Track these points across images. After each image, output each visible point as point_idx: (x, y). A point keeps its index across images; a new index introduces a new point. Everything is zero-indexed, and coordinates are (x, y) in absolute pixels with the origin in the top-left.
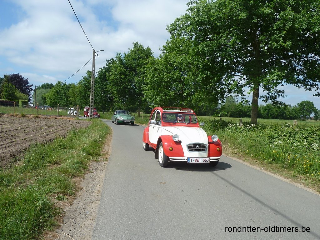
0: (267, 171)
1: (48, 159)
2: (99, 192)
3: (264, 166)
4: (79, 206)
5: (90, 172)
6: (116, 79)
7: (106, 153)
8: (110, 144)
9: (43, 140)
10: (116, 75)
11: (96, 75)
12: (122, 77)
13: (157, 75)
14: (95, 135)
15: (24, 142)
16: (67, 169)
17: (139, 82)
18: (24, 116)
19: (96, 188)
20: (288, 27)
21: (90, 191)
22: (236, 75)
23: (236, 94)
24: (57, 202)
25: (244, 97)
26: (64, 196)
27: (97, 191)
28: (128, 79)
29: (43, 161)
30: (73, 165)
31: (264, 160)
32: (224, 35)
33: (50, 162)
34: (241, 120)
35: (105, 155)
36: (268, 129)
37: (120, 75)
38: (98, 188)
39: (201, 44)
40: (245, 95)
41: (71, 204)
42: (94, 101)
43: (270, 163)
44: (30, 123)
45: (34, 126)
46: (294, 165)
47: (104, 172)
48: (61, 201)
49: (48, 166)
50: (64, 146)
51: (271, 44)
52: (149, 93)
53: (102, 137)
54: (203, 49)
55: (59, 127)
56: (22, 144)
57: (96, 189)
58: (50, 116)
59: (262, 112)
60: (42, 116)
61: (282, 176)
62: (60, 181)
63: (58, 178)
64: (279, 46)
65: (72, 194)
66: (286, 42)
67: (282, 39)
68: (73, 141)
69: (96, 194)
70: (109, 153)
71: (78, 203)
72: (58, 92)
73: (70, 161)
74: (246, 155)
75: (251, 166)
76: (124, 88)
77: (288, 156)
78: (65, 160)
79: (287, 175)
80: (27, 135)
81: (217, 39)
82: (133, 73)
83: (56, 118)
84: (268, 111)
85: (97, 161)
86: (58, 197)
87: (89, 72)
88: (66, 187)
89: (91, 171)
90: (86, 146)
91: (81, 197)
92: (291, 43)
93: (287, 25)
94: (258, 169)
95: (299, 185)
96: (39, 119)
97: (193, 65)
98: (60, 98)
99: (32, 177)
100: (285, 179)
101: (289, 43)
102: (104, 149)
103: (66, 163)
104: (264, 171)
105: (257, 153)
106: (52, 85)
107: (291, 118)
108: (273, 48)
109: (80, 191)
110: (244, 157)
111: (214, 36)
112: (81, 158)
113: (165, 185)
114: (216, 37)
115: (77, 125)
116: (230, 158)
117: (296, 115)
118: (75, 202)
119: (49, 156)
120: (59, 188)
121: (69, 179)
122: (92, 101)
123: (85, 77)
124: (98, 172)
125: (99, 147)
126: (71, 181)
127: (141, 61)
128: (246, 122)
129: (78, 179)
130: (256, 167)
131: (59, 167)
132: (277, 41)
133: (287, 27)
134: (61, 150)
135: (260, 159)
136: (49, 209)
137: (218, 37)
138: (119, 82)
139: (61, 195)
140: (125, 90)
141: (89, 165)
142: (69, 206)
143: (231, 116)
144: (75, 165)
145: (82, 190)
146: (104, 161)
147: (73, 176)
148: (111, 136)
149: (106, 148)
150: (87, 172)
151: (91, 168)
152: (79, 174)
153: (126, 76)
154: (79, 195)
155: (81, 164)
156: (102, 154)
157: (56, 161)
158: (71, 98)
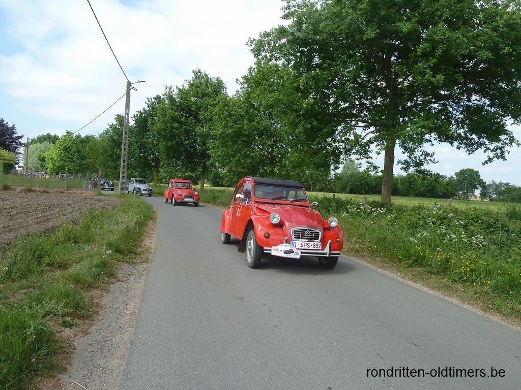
0: (405, 279)
1: (47, 259)
2: (133, 313)
3: (400, 271)
4: (100, 336)
5: (119, 280)
6: (164, 130)
7: (146, 250)
8: (153, 235)
9: (40, 228)
10: (164, 122)
11: (132, 123)
12: (173, 128)
13: (232, 124)
14: (128, 220)
15: (7, 231)
16: (79, 275)
17: (202, 135)
18: (6, 188)
19: (129, 306)
20: (440, 53)
21: (118, 311)
22: (359, 127)
23: (358, 156)
24: (61, 330)
25: (370, 160)
26: (75, 321)
27: (129, 312)
28: (185, 129)
29: (39, 262)
30: (91, 270)
31: (400, 261)
33: (51, 265)
34: (365, 199)
35: (144, 254)
36: (408, 213)
37: (172, 123)
38: (131, 306)
39: (305, 74)
40: (372, 158)
41: (86, 333)
42: (128, 164)
43: (410, 266)
44: (17, 199)
45: (24, 204)
46: (447, 268)
47: (142, 281)
48: (68, 329)
49: (47, 271)
50: (75, 238)
52: (219, 153)
53: (141, 224)
54: (307, 84)
55: (67, 206)
57: (128, 309)
58: (53, 188)
59: (399, 185)
61: (428, 286)
62: (67, 295)
63: (63, 290)
64: (425, 82)
65: (88, 317)
66: (436, 75)
67: (431, 71)
69: (127, 317)
70: (151, 251)
71: (97, 331)
72: (66, 149)
73: (85, 263)
74: (373, 254)
75: (380, 270)
76: (177, 143)
77: (438, 254)
78: (78, 261)
79: (436, 285)
80: (11, 219)
82: (192, 120)
83: (62, 193)
84: (410, 185)
85: (133, 263)
86: (64, 321)
87: (119, 116)
88: (77, 306)
90: (113, 238)
91: (102, 321)
92: (443, 77)
93: (438, 50)
94: (392, 275)
95: (454, 300)
96: (33, 194)
97: (289, 109)
99: (19, 290)
100: (432, 291)
101: (440, 77)
102: (143, 244)
103: (78, 266)
104: (400, 279)
105: (390, 250)
106: (56, 137)
107: (445, 196)
108: (416, 84)
109: (101, 312)
110: (370, 257)
111: (326, 63)
112: (105, 258)
113: (242, 301)
114: (329, 64)
115: (97, 205)
116: (348, 258)
117: (453, 190)
118: (93, 329)
119: (49, 255)
120: (65, 308)
121: (82, 291)
122: (124, 164)
123: (113, 125)
124: (132, 280)
125: (134, 240)
126: (86, 296)
127: (206, 100)
128: (375, 202)
129: (98, 292)
130: (388, 273)
131: (66, 273)
132: (423, 74)
133: (438, 53)
134: (71, 245)
135: (395, 260)
136: (47, 342)
137: (332, 64)
138: (170, 134)
139: (69, 319)
140: (180, 147)
141: (117, 268)
142: (81, 337)
143: (350, 192)
144: (94, 270)
145: (106, 310)
146: (142, 262)
147: (90, 287)
148: (155, 222)
149: (147, 243)
150: (113, 280)
151: (121, 274)
152: (99, 284)
153: (181, 124)
154: (100, 318)
155: (104, 267)
156: (140, 252)
157: (61, 263)
158: (88, 160)
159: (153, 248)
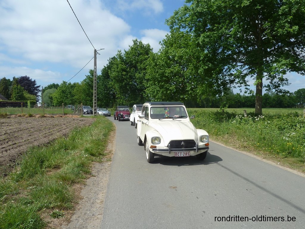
0: (285, 167)
1: (46, 163)
2: (102, 202)
3: (280, 161)
4: (79, 224)
5: (92, 176)
6: (118, 76)
7: (110, 152)
8: (114, 141)
9: (46, 140)
10: (117, 71)
12: (123, 74)
14: (98, 132)
15: (26, 143)
16: (66, 174)
17: (140, 78)
18: (31, 116)
19: (99, 196)
20: (294, 11)
21: (92, 201)
23: (239, 85)
24: (51, 220)
25: (248, 87)
26: (61, 212)
27: (99, 201)
28: (129, 76)
29: (42, 166)
30: (74, 169)
31: (278, 153)
32: (225, 24)
33: (49, 167)
34: (245, 111)
35: (108, 155)
37: (121, 72)
38: (101, 196)
39: (202, 35)
40: (249, 86)
41: (69, 221)
42: (97, 98)
43: (286, 157)
44: (35, 123)
45: (39, 125)
47: (108, 175)
48: (56, 219)
50: (65, 146)
51: (277, 30)
53: (105, 135)
54: (204, 41)
55: (63, 125)
56: (24, 146)
57: (98, 199)
58: (56, 114)
60: (48, 115)
61: (303, 172)
62: (57, 191)
64: (285, 32)
65: (70, 208)
67: (288, 25)
68: (75, 141)
69: (98, 206)
70: (112, 152)
72: (63, 92)
73: (71, 164)
74: (257, 149)
75: (264, 160)
76: (125, 84)
78: (67, 163)
80: (30, 135)
81: (218, 29)
82: (133, 69)
83: (61, 117)
85: (101, 162)
86: (54, 213)
87: (91, 70)
88: (64, 199)
89: (94, 175)
90: (89, 145)
91: (81, 210)
93: (293, 9)
94: (274, 164)
96: (45, 119)
97: (193, 57)
98: (66, 96)
99: (27, 187)
101: (296, 28)
102: (107, 148)
103: (66, 167)
104: (280, 167)
105: (269, 146)
106: (58, 85)
107: (289, 106)
108: (279, 35)
109: (80, 202)
110: (255, 151)
111: (215, 26)
112: (83, 160)
113: (176, 190)
114: (217, 27)
115: (81, 123)
116: (240, 152)
117: (293, 102)
118: (74, 218)
119: (48, 160)
121: (68, 187)
122: (95, 98)
123: (88, 76)
124: (101, 175)
125: (102, 146)
126: (71, 190)
127: (141, 57)
128: (251, 113)
129: (78, 186)
130: (270, 162)
131: (59, 171)
132: (283, 27)
135: (274, 153)
137: (219, 27)
138: (121, 79)
139: (58, 210)
140: (127, 86)
141: (91, 167)
142: (65, 225)
144: (76, 169)
145: (83, 200)
146: (107, 161)
147: (73, 182)
148: (115, 133)
149: (110, 147)
150: (89, 176)
151: (94, 170)
152: (79, 180)
153: (127, 73)
154: (79, 208)
155: (83, 167)
156: (106, 153)
157: (56, 165)
158: (75, 97)
159: (114, 150)
